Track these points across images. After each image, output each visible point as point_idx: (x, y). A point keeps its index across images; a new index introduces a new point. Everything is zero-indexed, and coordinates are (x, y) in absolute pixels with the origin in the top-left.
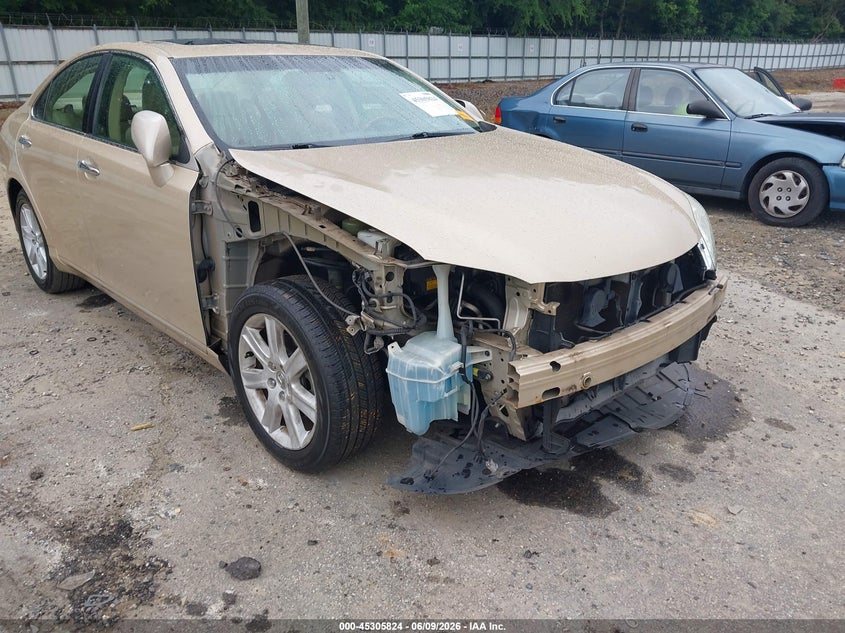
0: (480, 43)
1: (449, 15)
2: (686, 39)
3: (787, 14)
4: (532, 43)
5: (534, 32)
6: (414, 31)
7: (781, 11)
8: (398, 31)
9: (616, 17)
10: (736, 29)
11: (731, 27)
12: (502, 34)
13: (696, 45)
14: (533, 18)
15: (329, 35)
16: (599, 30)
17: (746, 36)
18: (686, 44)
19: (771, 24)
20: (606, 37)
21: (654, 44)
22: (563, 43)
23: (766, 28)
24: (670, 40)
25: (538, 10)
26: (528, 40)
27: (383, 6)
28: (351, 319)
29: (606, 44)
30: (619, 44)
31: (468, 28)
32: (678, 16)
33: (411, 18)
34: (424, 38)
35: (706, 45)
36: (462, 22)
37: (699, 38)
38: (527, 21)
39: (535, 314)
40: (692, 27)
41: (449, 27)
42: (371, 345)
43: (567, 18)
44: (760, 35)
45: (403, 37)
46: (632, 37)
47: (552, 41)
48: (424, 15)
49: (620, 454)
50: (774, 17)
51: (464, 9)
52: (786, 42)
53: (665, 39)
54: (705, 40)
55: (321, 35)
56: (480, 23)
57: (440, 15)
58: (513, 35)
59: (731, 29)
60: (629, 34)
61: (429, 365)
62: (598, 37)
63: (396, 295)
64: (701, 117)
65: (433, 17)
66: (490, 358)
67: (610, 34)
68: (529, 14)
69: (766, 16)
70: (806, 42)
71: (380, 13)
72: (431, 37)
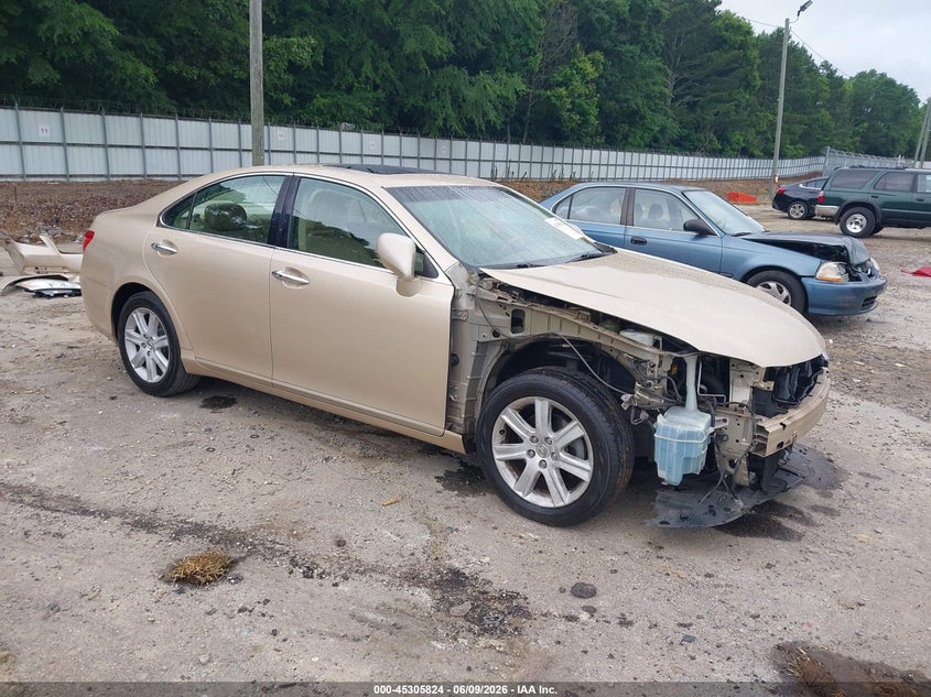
0: (392, 142)
1: (361, 112)
2: (587, 147)
3: (674, 129)
4: (443, 144)
5: (446, 133)
6: (325, 126)
7: (668, 126)
8: (308, 125)
9: (522, 123)
10: (630, 140)
11: (625, 138)
12: (413, 134)
13: (596, 153)
14: (445, 119)
15: (236, 126)
16: (506, 133)
17: (639, 146)
18: (587, 152)
19: (659, 136)
20: (513, 142)
21: (558, 150)
22: (473, 145)
23: (656, 140)
24: (572, 147)
25: (450, 111)
26: (440, 141)
27: (290, 98)
28: (626, 397)
29: (514, 148)
30: (526, 148)
31: (379, 126)
32: (580, 125)
33: (320, 112)
34: (335, 134)
35: (605, 153)
36: (373, 120)
37: (597, 147)
38: (440, 122)
39: (755, 391)
40: (591, 137)
41: (362, 123)
42: (637, 416)
43: (479, 122)
44: (650, 146)
45: (313, 132)
46: (538, 144)
47: (463, 143)
48: (334, 110)
49: (778, 500)
50: (663, 130)
51: (375, 106)
52: (674, 154)
53: (568, 147)
54: (604, 149)
55: (227, 125)
56: (390, 122)
57: (352, 112)
58: (426, 135)
59: (625, 139)
60: (534, 140)
61: (696, 429)
62: (506, 142)
63: (663, 378)
64: (694, 234)
65: (344, 112)
66: (727, 424)
67: (517, 139)
68: (441, 116)
69: (658, 129)
70: (691, 155)
71: (287, 106)
72: (343, 133)
